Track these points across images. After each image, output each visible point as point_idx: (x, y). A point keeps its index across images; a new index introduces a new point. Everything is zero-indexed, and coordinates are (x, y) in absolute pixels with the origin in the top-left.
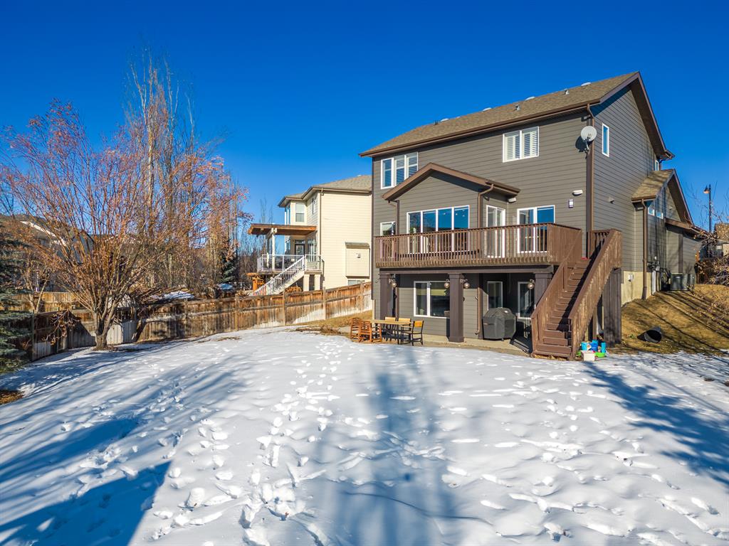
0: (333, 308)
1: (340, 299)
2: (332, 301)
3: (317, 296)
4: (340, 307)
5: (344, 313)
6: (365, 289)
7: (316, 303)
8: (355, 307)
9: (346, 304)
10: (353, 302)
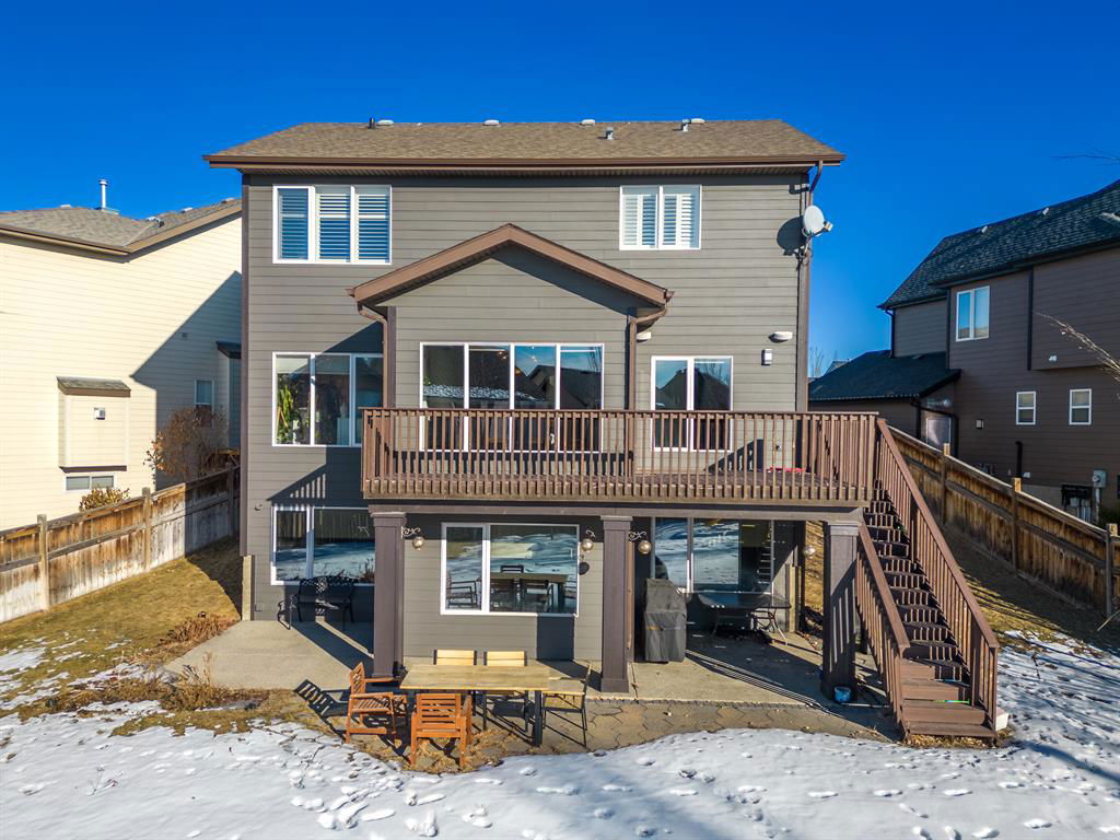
0: (70, 571)
1: (90, 544)
2: (65, 552)
3: (19, 546)
4: (87, 566)
5: (100, 582)
6: (155, 510)
7: (16, 565)
8: (129, 559)
9: (106, 557)
10: (124, 549)
